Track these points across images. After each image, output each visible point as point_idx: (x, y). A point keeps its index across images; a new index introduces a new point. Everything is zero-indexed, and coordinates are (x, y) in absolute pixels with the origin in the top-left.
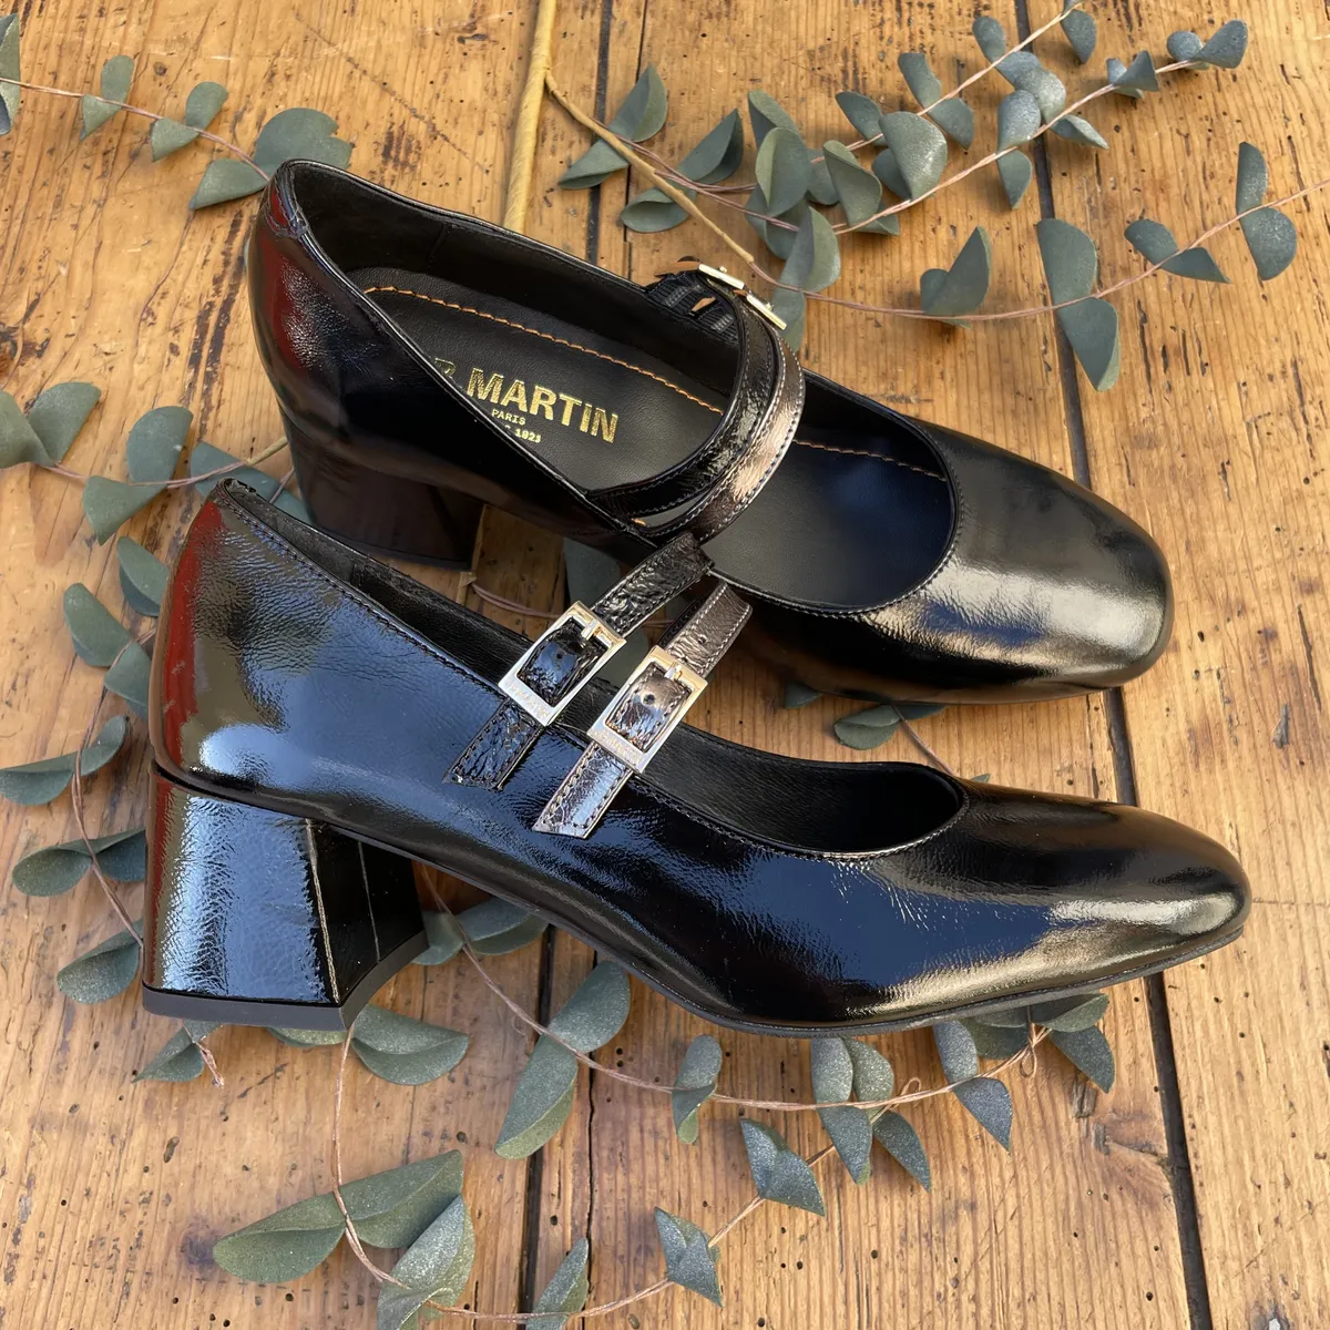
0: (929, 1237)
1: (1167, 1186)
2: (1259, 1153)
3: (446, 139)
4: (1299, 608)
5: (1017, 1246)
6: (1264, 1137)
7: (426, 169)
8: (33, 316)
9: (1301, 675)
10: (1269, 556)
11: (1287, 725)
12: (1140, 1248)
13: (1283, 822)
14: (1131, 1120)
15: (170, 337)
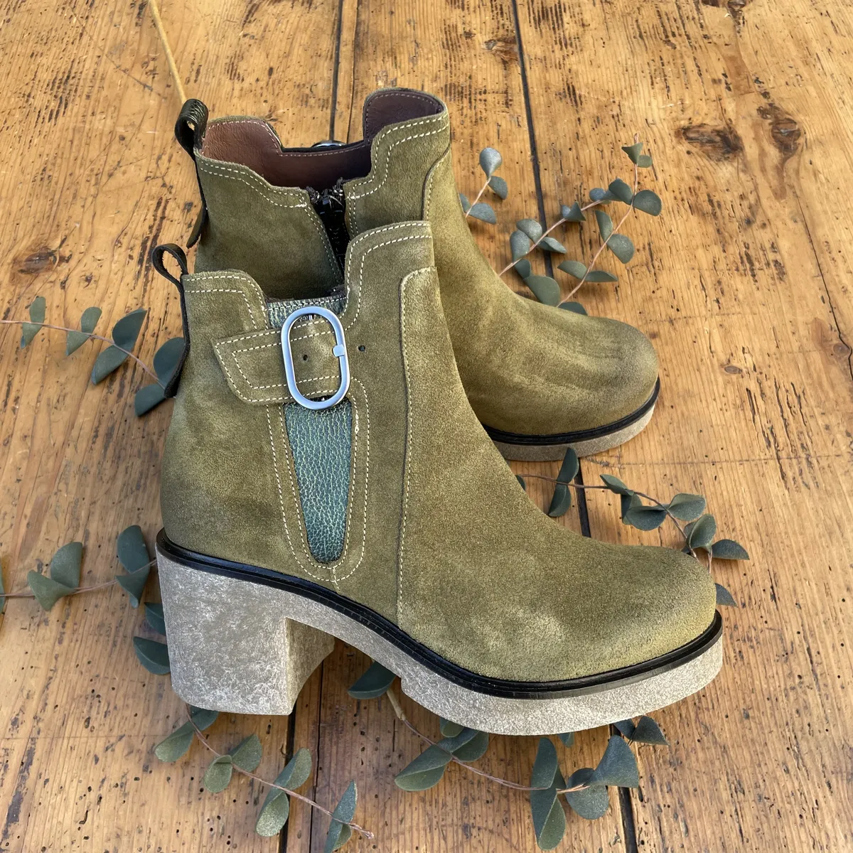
8: (64, 245)
15: (129, 252)
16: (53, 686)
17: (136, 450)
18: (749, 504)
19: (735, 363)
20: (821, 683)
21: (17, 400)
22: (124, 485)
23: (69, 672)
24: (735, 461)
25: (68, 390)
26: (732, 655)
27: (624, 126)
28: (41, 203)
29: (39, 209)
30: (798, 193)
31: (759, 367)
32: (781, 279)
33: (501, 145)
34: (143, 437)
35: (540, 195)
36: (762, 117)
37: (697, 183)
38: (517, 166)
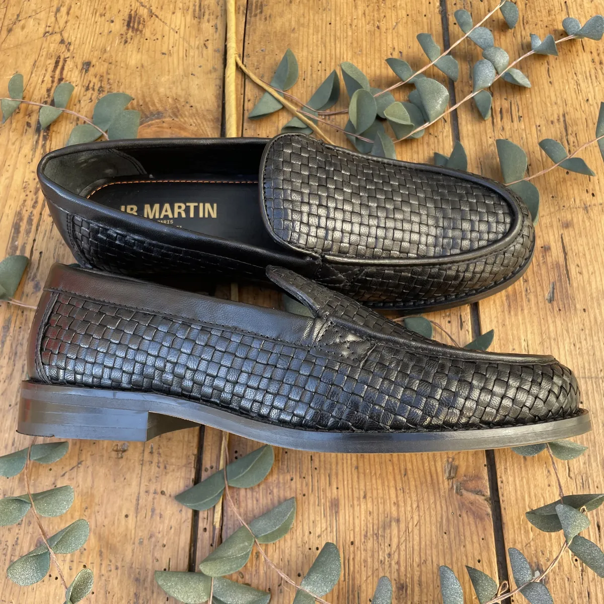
0: (377, 535)
1: (489, 511)
2: (532, 494)
3: (157, 17)
4: (562, 235)
5: (418, 539)
6: (535, 486)
7: (147, 32)
9: (561, 267)
10: (548, 210)
11: (553, 293)
12: (475, 539)
13: (549, 338)
14: (472, 480)
15: (27, 119)
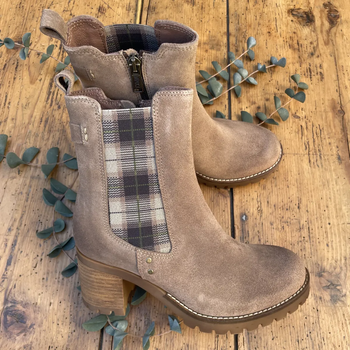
3: (111, 8)
4: (265, 103)
7: (107, 14)
10: (261, 94)
16: (25, 217)
17: (57, 128)
18: (295, 171)
19: (298, 114)
20: (311, 240)
21: (9, 103)
22: (52, 142)
23: (30, 213)
24: (292, 154)
25: (30, 101)
26: (280, 227)
27: (267, 6)
28: (19, 18)
29: (18, 20)
30: (334, 43)
31: (307, 117)
32: (321, 80)
33: (214, 9)
34: (60, 124)
35: (228, 34)
36: (325, 8)
37: (294, 35)
38: (220, 19)
